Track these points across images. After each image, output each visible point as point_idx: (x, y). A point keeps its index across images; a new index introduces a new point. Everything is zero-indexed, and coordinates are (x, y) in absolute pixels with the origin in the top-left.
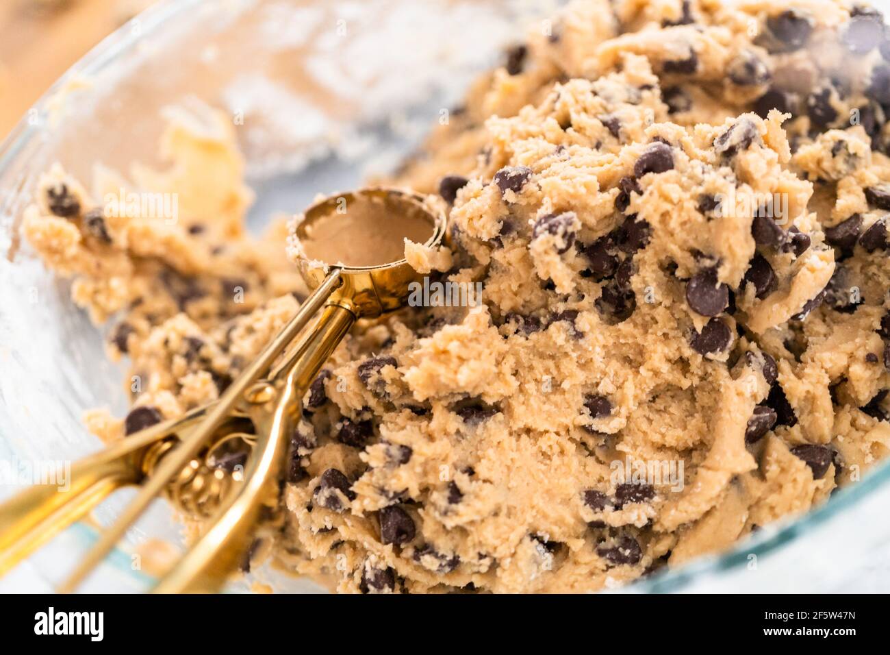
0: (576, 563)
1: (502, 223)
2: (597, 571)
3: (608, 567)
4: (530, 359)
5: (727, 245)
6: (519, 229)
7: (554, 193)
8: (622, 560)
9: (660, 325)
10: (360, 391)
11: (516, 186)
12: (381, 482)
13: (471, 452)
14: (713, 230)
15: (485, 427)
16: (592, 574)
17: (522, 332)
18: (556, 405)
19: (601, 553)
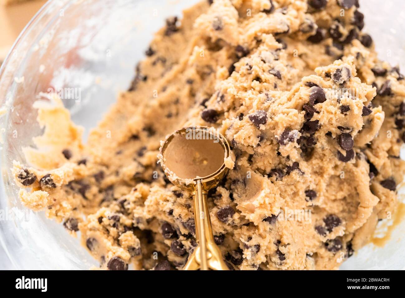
0: (322, 257)
1: (260, 138)
2: (331, 258)
3: (334, 255)
4: (285, 188)
5: (356, 124)
6: (267, 138)
7: (284, 122)
8: (337, 250)
9: (328, 156)
10: (222, 225)
11: (264, 122)
12: (253, 263)
13: (276, 234)
14: (348, 119)
15: (278, 222)
16: (330, 259)
17: (279, 179)
18: (297, 201)
19: (330, 250)
